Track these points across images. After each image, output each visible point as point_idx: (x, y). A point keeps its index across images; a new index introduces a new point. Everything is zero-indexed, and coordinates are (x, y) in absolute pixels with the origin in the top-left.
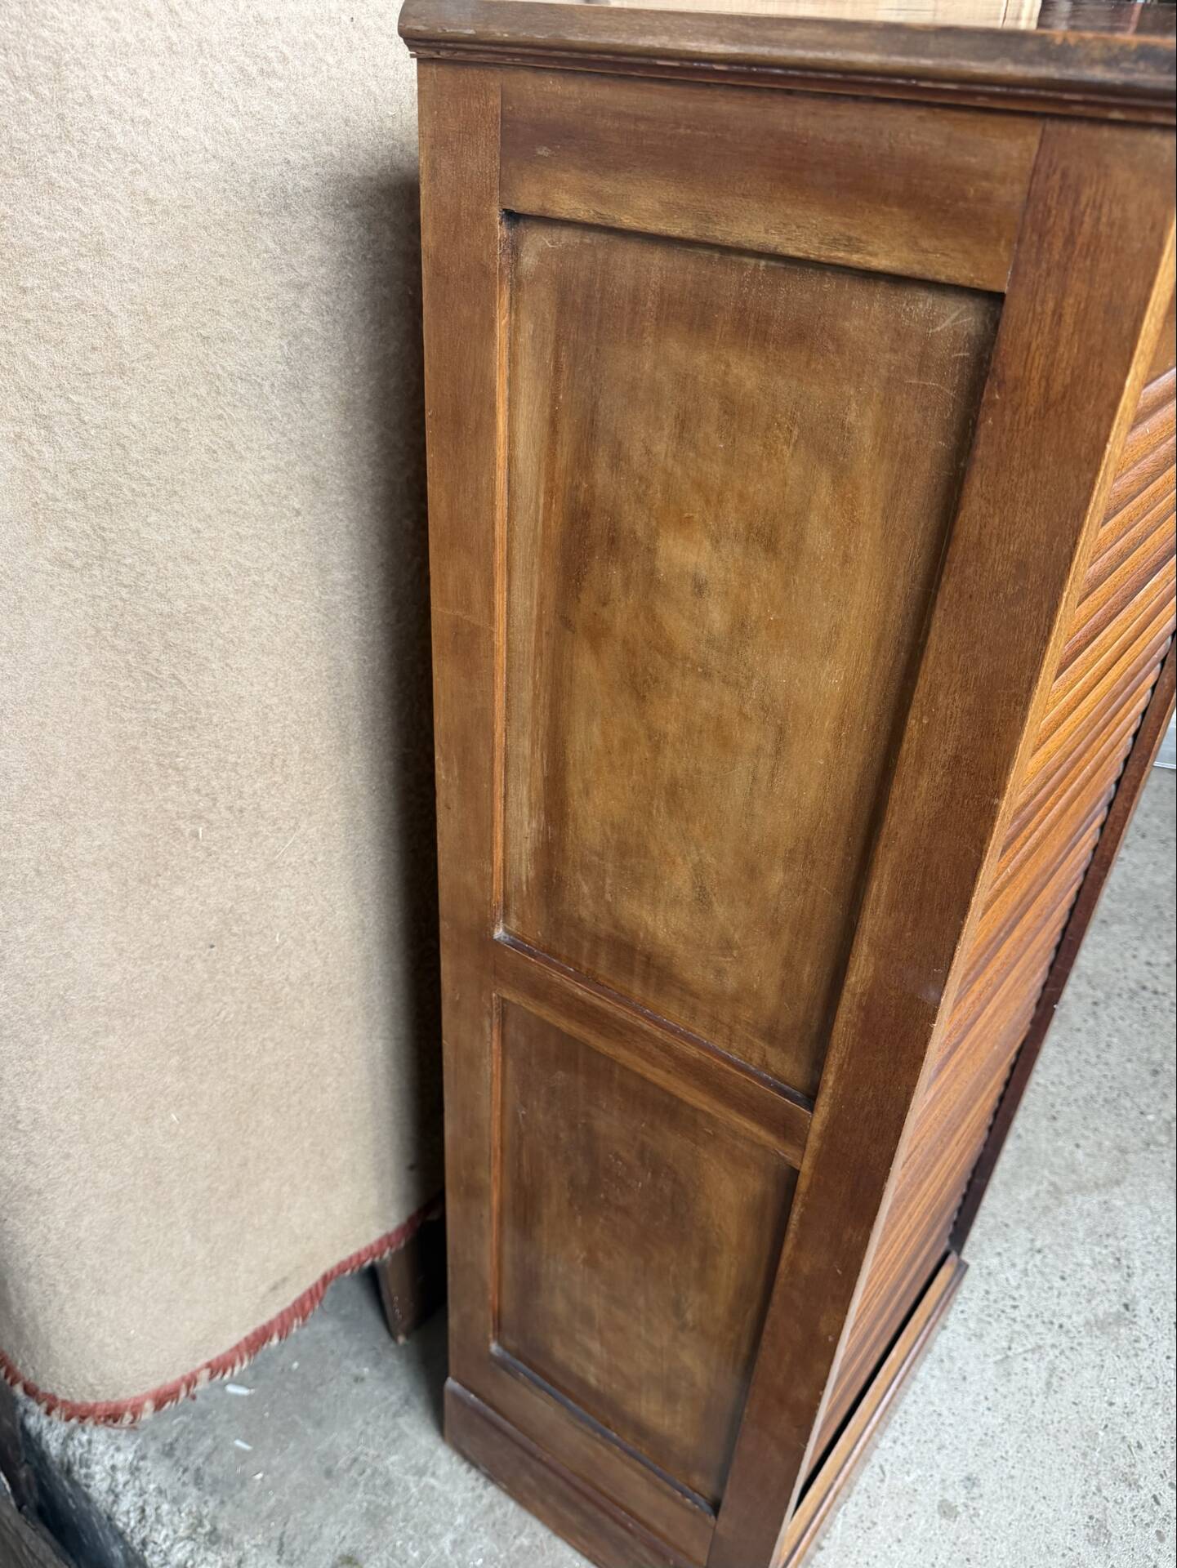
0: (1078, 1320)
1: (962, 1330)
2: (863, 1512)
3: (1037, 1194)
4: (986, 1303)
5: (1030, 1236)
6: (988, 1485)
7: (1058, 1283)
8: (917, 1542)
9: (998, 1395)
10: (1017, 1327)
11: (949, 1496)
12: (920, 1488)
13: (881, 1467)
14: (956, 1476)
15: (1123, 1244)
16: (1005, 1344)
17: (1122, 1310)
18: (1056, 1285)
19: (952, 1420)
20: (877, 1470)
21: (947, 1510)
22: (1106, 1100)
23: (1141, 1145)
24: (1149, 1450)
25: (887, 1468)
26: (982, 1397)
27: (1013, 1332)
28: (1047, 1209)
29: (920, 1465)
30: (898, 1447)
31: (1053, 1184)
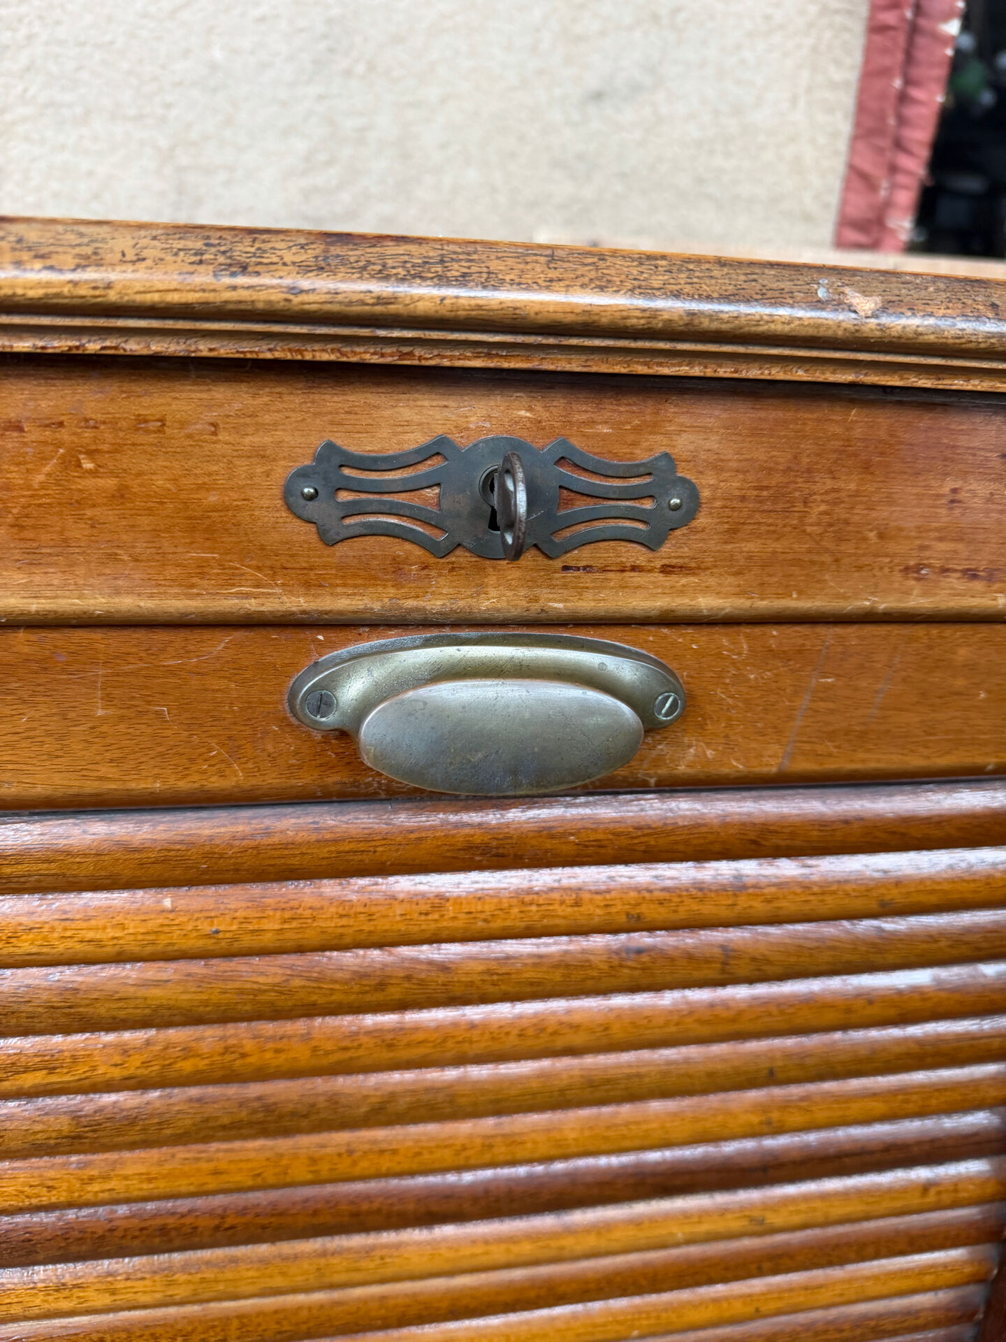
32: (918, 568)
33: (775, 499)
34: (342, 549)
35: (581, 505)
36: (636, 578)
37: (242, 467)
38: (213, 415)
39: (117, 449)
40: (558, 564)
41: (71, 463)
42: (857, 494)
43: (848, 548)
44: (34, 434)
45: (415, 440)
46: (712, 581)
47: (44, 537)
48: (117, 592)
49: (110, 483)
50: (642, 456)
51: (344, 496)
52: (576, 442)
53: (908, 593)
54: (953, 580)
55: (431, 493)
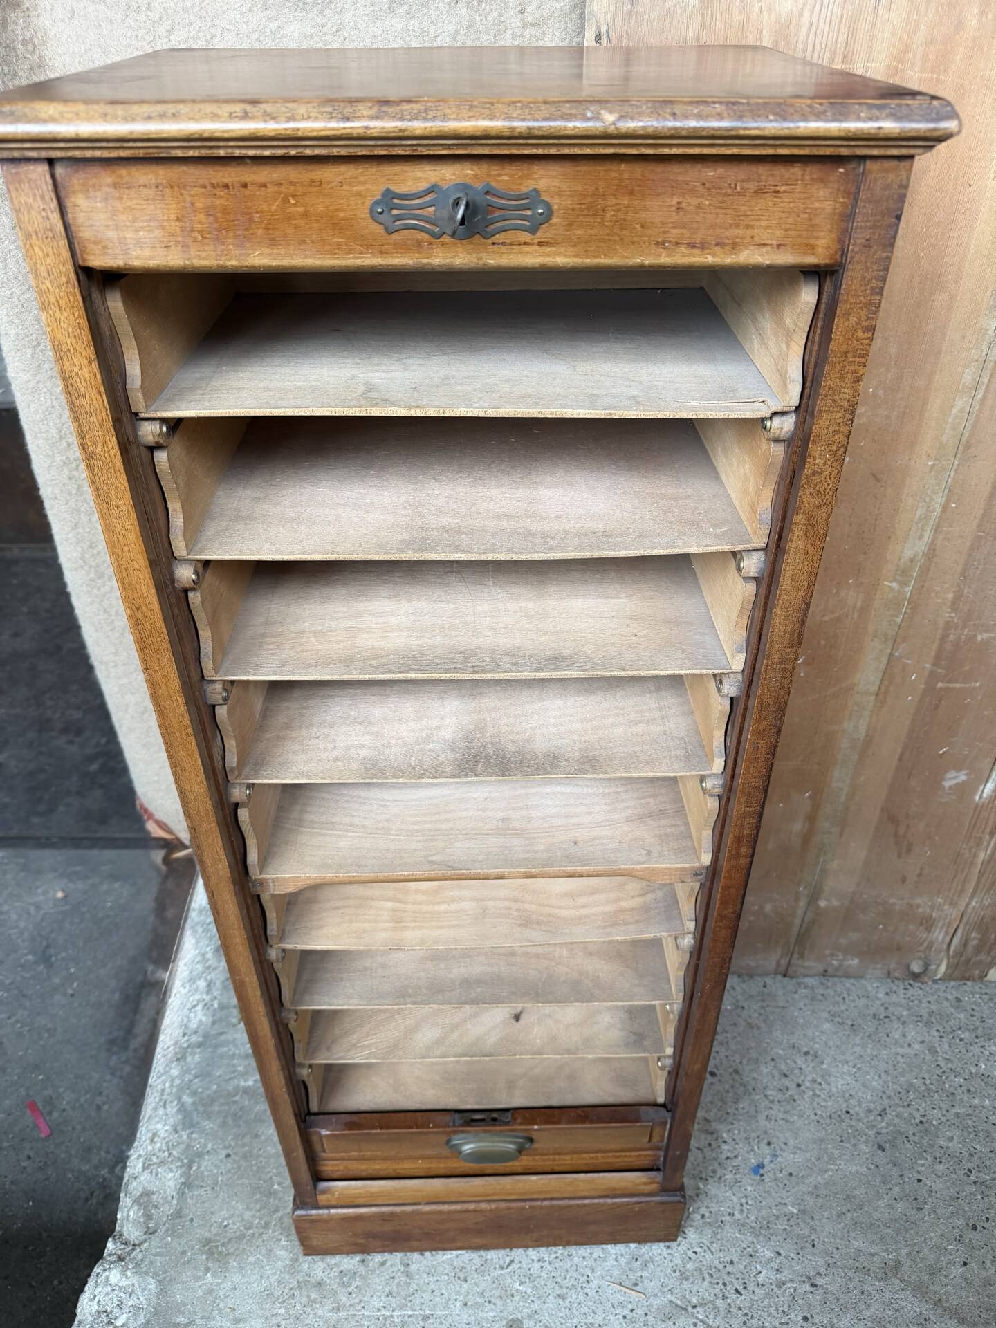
1: (677, 1260)
2: (468, 1268)
3: (873, 1255)
4: (721, 1267)
5: (822, 1270)
8: (473, 1318)
9: (642, 1319)
10: (719, 1303)
12: (517, 1298)
13: (512, 1261)
14: (546, 1320)
16: (694, 1301)
18: (792, 1316)
19: (592, 1293)
20: (508, 1260)
25: (515, 1266)
26: (630, 1307)
27: (713, 1303)
28: (865, 1271)
29: (535, 1288)
30: (537, 1265)
31: (898, 1264)
32: (663, 243)
33: (588, 209)
34: (395, 236)
35: (498, 213)
36: (527, 248)
37: (353, 201)
38: (340, 178)
39: (304, 194)
40: (490, 241)
41: (286, 201)
42: (628, 206)
43: (627, 233)
44: (271, 188)
45: (424, 185)
46: (562, 250)
47: (277, 233)
48: (306, 257)
49: (301, 209)
50: (524, 190)
51: (395, 212)
52: (493, 184)
53: (659, 255)
54: (683, 249)
55: (431, 209)
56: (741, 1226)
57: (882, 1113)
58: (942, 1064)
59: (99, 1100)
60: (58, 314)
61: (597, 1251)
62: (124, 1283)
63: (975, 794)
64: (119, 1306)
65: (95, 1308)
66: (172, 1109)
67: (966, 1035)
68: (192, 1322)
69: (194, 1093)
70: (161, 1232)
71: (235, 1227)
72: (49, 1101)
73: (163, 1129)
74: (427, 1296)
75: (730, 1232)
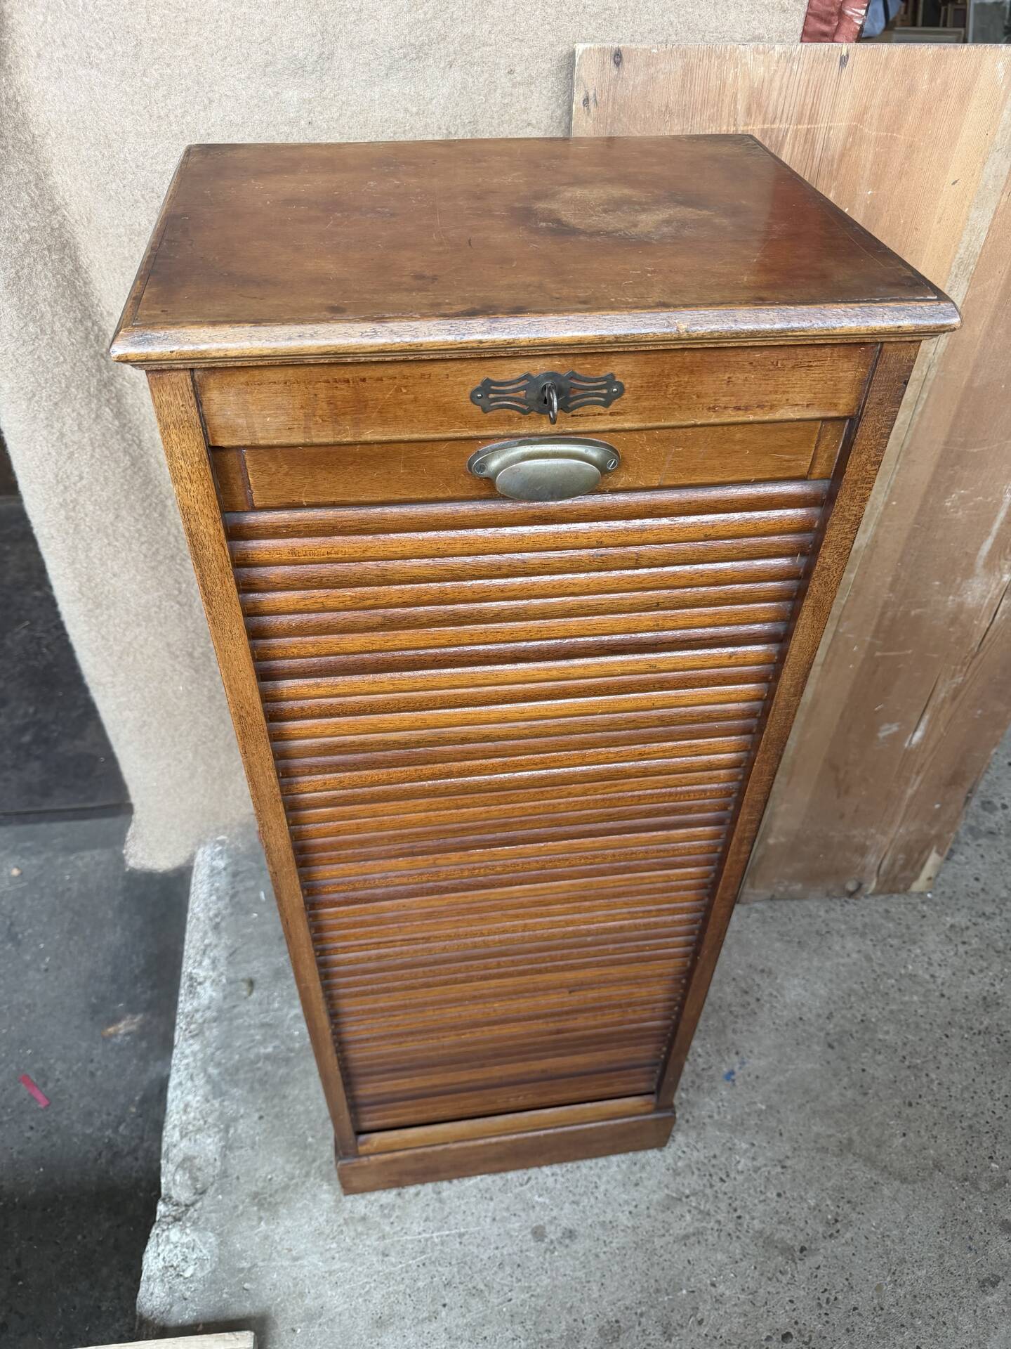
0: (757, 1225)
1: (670, 1160)
2: (493, 1189)
3: (830, 1136)
4: (706, 1161)
5: (789, 1154)
6: (579, 1246)
7: (772, 1194)
8: (502, 1230)
9: (646, 1212)
10: (708, 1191)
11: (550, 1229)
12: (538, 1208)
13: (529, 1179)
14: (565, 1223)
15: (854, 1216)
16: (687, 1192)
17: (797, 1248)
18: (769, 1194)
19: (600, 1196)
20: (526, 1178)
21: (539, 1233)
22: (970, 1127)
23: (959, 1175)
24: (704, 1331)
25: (533, 1182)
26: (634, 1203)
27: (703, 1191)
28: (824, 1150)
29: (551, 1198)
30: (551, 1180)
31: (850, 1141)
32: (714, 408)
33: (654, 386)
34: (489, 414)
35: (579, 393)
36: (600, 418)
37: (456, 389)
38: (446, 372)
39: (414, 385)
40: (570, 414)
41: (398, 390)
42: (688, 382)
43: (684, 402)
44: (386, 381)
45: (518, 375)
46: (630, 417)
47: (389, 415)
48: (412, 432)
49: (412, 396)
50: (603, 375)
51: (491, 396)
52: (577, 371)
53: (710, 417)
54: (730, 411)
55: (523, 393)
56: (720, 1126)
57: (830, 1017)
58: (876, 968)
59: (91, 1067)
60: (189, 486)
61: (602, 1161)
62: (185, 1240)
63: (904, 741)
64: (185, 1260)
65: (161, 1264)
66: (200, 1080)
67: (895, 942)
68: (255, 1265)
69: (219, 1065)
70: (211, 1191)
71: (279, 1179)
72: (41, 1073)
73: (195, 1100)
74: (460, 1217)
75: (711, 1131)
